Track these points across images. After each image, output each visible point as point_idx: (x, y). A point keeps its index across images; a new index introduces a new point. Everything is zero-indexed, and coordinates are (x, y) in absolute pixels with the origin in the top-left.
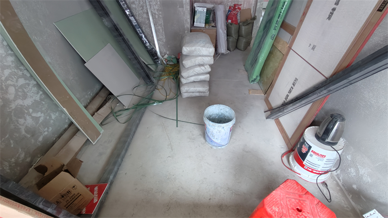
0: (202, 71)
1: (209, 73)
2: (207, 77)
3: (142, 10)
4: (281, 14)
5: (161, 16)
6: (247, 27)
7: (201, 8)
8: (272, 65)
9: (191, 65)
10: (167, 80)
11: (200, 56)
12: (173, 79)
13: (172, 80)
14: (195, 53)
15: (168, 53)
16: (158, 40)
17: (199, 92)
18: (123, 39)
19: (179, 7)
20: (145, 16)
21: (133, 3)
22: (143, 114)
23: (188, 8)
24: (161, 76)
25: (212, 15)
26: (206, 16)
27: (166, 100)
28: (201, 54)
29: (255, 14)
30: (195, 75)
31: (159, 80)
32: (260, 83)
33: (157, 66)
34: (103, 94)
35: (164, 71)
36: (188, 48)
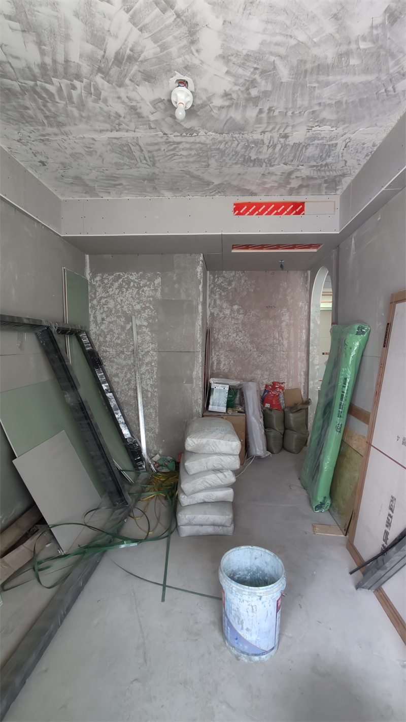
0: (219, 482)
1: (233, 486)
2: (228, 494)
3: (127, 385)
4: (345, 394)
5: (156, 394)
6: (297, 415)
7: (221, 385)
8: (348, 475)
9: (199, 470)
10: (153, 500)
11: (216, 454)
12: (166, 498)
13: (164, 501)
14: (207, 448)
15: (161, 452)
16: (146, 430)
17: (214, 525)
18: (88, 424)
19: (186, 383)
20: (131, 393)
21: (116, 375)
22: (96, 565)
23: (201, 384)
24: (143, 491)
25: (238, 396)
26: (228, 398)
27: (146, 539)
28: (218, 451)
29: (308, 396)
30: (206, 489)
31: (138, 500)
32: (332, 512)
33: (138, 474)
34: (25, 523)
35: (149, 482)
36: (194, 440)
